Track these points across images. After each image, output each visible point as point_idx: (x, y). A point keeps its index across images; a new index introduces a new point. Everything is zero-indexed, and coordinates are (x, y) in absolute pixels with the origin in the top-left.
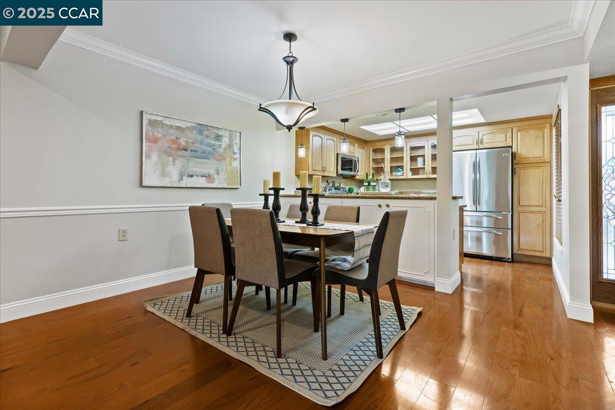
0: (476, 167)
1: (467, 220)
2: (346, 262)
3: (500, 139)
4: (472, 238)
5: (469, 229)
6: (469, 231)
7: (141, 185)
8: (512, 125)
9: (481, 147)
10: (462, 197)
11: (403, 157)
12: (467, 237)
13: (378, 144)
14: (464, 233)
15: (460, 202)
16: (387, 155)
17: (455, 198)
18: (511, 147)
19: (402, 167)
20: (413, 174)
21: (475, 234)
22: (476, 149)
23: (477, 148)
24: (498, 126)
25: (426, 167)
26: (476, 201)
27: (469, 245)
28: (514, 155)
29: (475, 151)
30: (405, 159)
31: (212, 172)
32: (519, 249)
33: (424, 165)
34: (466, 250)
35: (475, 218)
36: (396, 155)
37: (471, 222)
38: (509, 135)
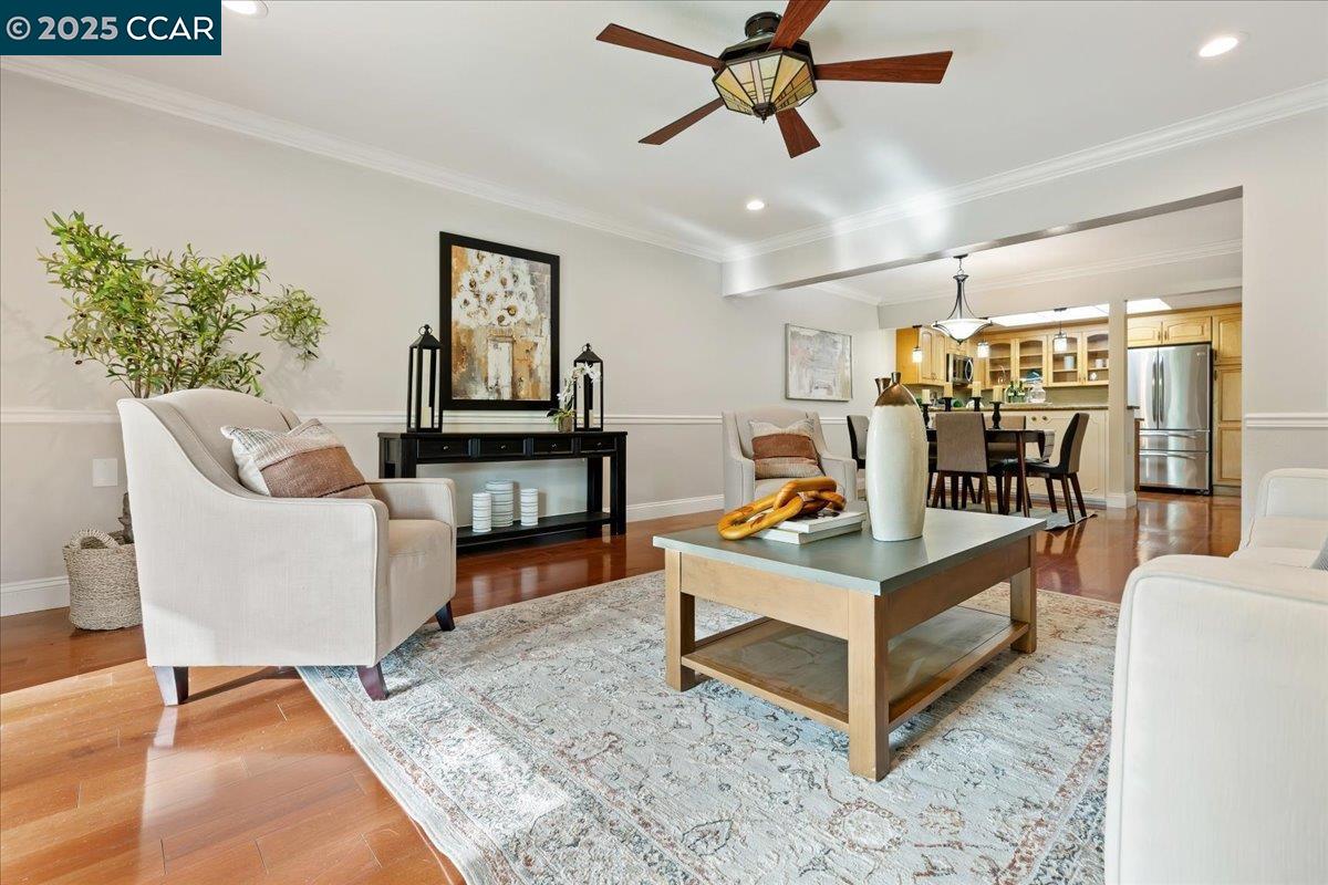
0: (1158, 370)
1: (1144, 442)
2: (1032, 452)
3: (1193, 332)
4: (1151, 465)
5: (1147, 453)
6: (1148, 454)
7: (787, 398)
8: (1211, 313)
9: (1165, 342)
10: (1138, 408)
11: (1041, 356)
12: (1144, 464)
13: (998, 337)
14: (1141, 459)
15: (1136, 414)
16: (1015, 354)
17: (1131, 408)
18: (1210, 343)
19: (1040, 372)
20: (1054, 381)
21: (1156, 460)
22: (1158, 346)
23: (1159, 343)
24: (1192, 315)
25: (1079, 369)
26: (1159, 414)
27: (1147, 475)
28: (1213, 354)
29: (1156, 349)
30: (1044, 359)
31: (831, 383)
32: (1221, 478)
33: (1075, 366)
34: (1142, 482)
35: (1157, 439)
36: (1031, 352)
37: (1150, 444)
38: (1207, 326)
